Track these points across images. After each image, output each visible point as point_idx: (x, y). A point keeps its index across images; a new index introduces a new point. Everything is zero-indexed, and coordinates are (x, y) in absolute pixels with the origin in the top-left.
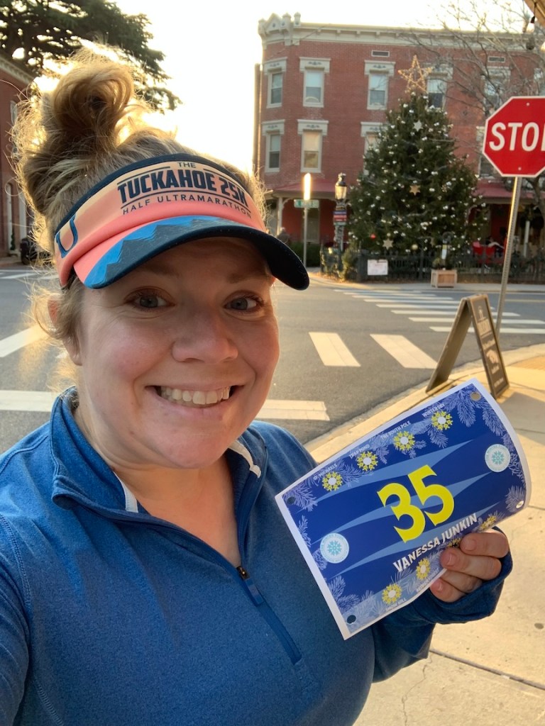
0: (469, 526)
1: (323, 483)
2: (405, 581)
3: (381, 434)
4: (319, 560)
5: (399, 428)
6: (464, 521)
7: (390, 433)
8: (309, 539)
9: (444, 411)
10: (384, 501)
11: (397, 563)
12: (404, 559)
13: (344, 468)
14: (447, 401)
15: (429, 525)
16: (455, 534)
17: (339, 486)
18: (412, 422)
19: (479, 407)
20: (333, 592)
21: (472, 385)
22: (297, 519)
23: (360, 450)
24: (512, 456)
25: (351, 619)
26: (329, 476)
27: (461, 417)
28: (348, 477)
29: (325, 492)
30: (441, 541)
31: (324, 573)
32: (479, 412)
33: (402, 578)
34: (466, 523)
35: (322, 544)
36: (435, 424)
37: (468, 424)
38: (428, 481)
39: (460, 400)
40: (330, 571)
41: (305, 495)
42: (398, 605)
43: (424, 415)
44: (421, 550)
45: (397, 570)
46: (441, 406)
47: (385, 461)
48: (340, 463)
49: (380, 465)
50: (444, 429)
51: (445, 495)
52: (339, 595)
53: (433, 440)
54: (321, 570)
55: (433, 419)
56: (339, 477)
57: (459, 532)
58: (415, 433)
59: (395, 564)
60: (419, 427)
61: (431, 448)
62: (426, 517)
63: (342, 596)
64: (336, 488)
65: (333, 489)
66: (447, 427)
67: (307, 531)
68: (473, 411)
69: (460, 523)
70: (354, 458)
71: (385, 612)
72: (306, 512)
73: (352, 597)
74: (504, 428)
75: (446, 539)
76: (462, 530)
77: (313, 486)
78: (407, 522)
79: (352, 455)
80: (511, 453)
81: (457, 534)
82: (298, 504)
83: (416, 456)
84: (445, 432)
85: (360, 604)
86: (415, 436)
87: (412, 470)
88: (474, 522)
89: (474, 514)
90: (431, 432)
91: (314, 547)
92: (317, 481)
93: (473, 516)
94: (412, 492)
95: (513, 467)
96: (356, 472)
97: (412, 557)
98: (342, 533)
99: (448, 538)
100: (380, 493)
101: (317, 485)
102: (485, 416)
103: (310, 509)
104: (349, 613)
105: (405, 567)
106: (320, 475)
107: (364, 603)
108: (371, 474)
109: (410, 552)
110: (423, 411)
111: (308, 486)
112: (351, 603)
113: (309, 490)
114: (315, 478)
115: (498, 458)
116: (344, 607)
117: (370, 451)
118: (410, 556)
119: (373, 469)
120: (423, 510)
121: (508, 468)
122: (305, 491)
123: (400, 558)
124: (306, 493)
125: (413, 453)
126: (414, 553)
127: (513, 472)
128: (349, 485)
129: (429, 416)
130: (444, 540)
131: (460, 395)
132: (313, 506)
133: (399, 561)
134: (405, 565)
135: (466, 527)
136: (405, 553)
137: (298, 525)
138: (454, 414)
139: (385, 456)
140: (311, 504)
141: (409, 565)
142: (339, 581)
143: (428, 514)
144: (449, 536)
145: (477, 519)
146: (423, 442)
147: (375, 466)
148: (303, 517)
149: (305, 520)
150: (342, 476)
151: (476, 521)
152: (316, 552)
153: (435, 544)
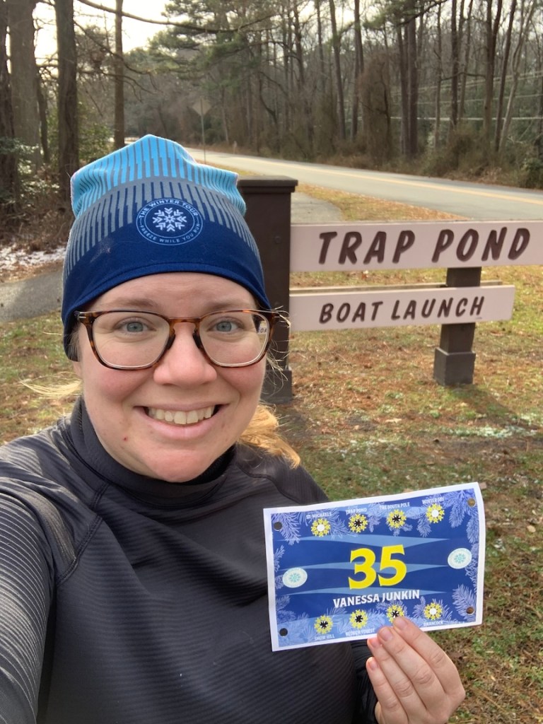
0: (410, 598)
1: (312, 526)
2: (338, 618)
3: (381, 503)
4: (279, 582)
5: (399, 506)
6: (407, 592)
7: (390, 507)
8: (279, 566)
9: (441, 505)
10: (353, 558)
11: (337, 601)
12: (343, 599)
13: (336, 521)
14: (448, 497)
15: (376, 584)
16: (395, 599)
17: (324, 535)
18: (411, 505)
19: (469, 514)
20: (278, 605)
21: (473, 489)
22: (276, 546)
23: (358, 510)
24: (472, 562)
25: (283, 632)
26: (320, 521)
27: (452, 517)
28: (335, 530)
29: (311, 534)
30: (381, 599)
31: (277, 592)
32: (467, 518)
33: (336, 613)
34: (408, 594)
35: (287, 572)
36: (428, 515)
37: (453, 525)
38: (394, 556)
39: (458, 500)
40: (282, 591)
41: (293, 528)
42: (326, 639)
43: (424, 502)
44: (361, 600)
45: (334, 605)
46: (441, 499)
47: (372, 530)
48: (335, 513)
49: (367, 532)
50: (433, 521)
51: (401, 570)
52: (281, 608)
53: (419, 528)
54: (276, 589)
55: (429, 509)
56: (328, 527)
57: (399, 599)
58: (409, 516)
59: (335, 600)
60: (414, 512)
61: (415, 533)
62: (377, 579)
63: (283, 609)
64: (321, 535)
65: (318, 535)
66: (436, 521)
67: (280, 560)
68: (463, 516)
69: (403, 592)
70: (349, 515)
71: (313, 640)
72: (286, 544)
73: (291, 613)
74: (478, 539)
75: (386, 599)
76: (403, 598)
77: (303, 523)
78: (361, 576)
79: (348, 512)
80: (473, 558)
81: (397, 600)
82: (283, 534)
83: (399, 535)
84: (433, 525)
85: (295, 621)
86: (408, 519)
87: (388, 544)
88: (416, 597)
89: (418, 591)
90: (422, 521)
91: (279, 573)
92: (308, 520)
93: (416, 592)
94: (378, 559)
95: (469, 570)
96: (344, 529)
97: (351, 601)
98: (307, 570)
99: (388, 599)
100: (353, 552)
101: (307, 525)
102: (470, 524)
103: (291, 543)
104: (283, 626)
105: (341, 606)
106: (313, 516)
107: (298, 623)
108: (355, 536)
109: (351, 596)
110: (424, 498)
111: (298, 520)
112: (288, 618)
113: (298, 526)
114: (308, 517)
115: (461, 558)
116: (282, 619)
117: (365, 515)
118: (349, 599)
119: (358, 532)
120: (377, 574)
121: (464, 569)
122: (294, 524)
123: (341, 598)
124: (294, 526)
125: (397, 532)
126: (353, 598)
127: (467, 573)
128: (333, 538)
129: (427, 505)
130: (384, 600)
131: (460, 496)
132: (295, 542)
133: (339, 600)
134: (342, 604)
135: (407, 598)
136: (346, 596)
137: (275, 551)
138: (448, 511)
139: (374, 526)
140: (294, 539)
141: (346, 605)
142: (287, 598)
143: (379, 577)
144: (389, 598)
145: (420, 596)
146: (411, 526)
147: (362, 530)
148: (282, 547)
149: (282, 550)
150: (331, 527)
151: (418, 597)
152: (279, 577)
153: (375, 599)
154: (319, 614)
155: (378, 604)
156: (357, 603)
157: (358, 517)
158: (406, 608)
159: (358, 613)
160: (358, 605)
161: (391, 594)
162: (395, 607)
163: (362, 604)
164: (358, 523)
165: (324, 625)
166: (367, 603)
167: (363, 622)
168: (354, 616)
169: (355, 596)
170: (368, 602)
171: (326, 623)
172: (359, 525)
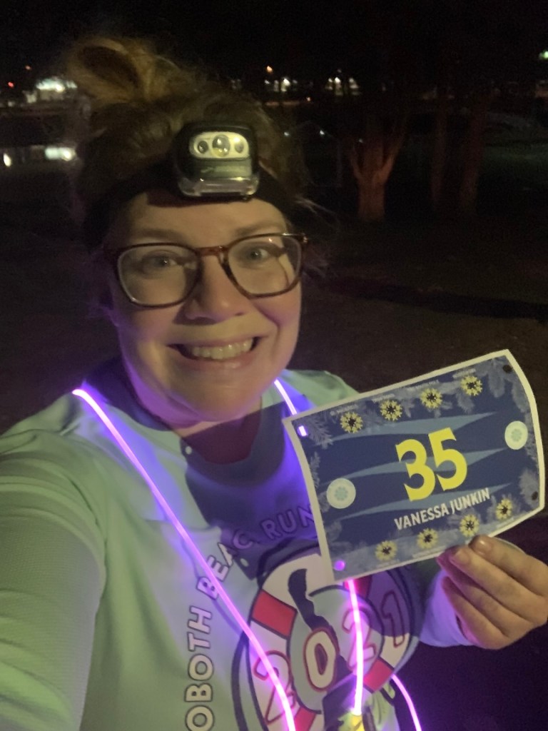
0: (481, 501)
1: (341, 422)
2: (402, 541)
4: (323, 502)
6: (475, 494)
7: (418, 388)
8: (318, 480)
9: (476, 376)
10: (400, 455)
11: (399, 521)
12: (406, 517)
13: (366, 412)
15: (438, 488)
16: (466, 507)
17: (358, 429)
19: (509, 381)
20: (328, 535)
22: (309, 455)
23: (386, 397)
24: (529, 437)
27: (492, 387)
28: (369, 422)
29: (342, 432)
30: (450, 510)
31: (324, 515)
32: (509, 386)
33: (400, 537)
34: (477, 496)
35: (330, 487)
36: (464, 388)
37: (496, 395)
38: (447, 444)
39: (492, 369)
40: (330, 515)
41: (321, 430)
43: (455, 376)
44: (428, 516)
45: (396, 527)
46: (473, 371)
47: (409, 415)
49: (403, 418)
50: (472, 394)
51: (460, 461)
52: (333, 540)
53: (460, 404)
54: (322, 513)
55: (463, 382)
56: (359, 420)
57: (470, 505)
58: (444, 392)
59: (396, 520)
60: (448, 388)
61: (456, 411)
62: (437, 480)
63: (336, 540)
64: (354, 430)
65: (351, 431)
66: (475, 393)
67: (318, 470)
68: (503, 384)
69: (471, 495)
70: (377, 404)
71: (375, 568)
72: (319, 448)
73: (346, 544)
75: (455, 509)
76: (474, 504)
77: (330, 422)
78: (417, 481)
79: (375, 401)
80: (529, 432)
81: (468, 507)
83: (441, 417)
84: (474, 398)
85: (352, 553)
86: (443, 395)
87: (433, 430)
88: (486, 498)
89: (487, 489)
90: (460, 395)
91: (321, 489)
92: (334, 417)
93: (485, 491)
94: (430, 453)
95: (529, 448)
96: (378, 419)
97: (416, 519)
98: (352, 480)
99: (458, 509)
100: (398, 447)
101: (335, 422)
102: (514, 391)
103: (325, 447)
105: (405, 527)
106: (338, 412)
107: (355, 553)
108: (393, 425)
109: (414, 511)
110: (454, 373)
111: (323, 420)
112: (343, 549)
113: (325, 425)
114: (332, 413)
115: (518, 435)
116: (335, 552)
117: (395, 400)
118: (412, 515)
119: (395, 420)
120: (436, 473)
121: (523, 447)
122: (321, 425)
123: (403, 516)
124: (321, 427)
125: (438, 413)
126: (417, 514)
127: (528, 453)
128: (369, 432)
129: (459, 379)
130: (453, 510)
131: (492, 364)
132: (329, 444)
133: (401, 519)
134: (405, 524)
135: (478, 502)
136: (408, 512)
137: (309, 462)
138: (485, 381)
139: (410, 409)
140: (326, 442)
141: (410, 525)
142: (337, 526)
143: (441, 479)
144: (459, 507)
145: (490, 496)
146: (450, 404)
147: (398, 417)
148: (316, 454)
149: (317, 458)
150: (362, 419)
151: (488, 497)
152: (322, 494)
153: (443, 512)
154: (379, 541)
155: (449, 518)
156: (424, 521)
157: (388, 403)
158: (479, 515)
159: (427, 532)
160: (426, 523)
161: (459, 499)
162: (468, 518)
163: (430, 521)
164: (391, 410)
165: (386, 551)
166: (435, 519)
167: (433, 542)
168: (422, 536)
169: (419, 510)
170: (438, 517)
171: (390, 549)
172: (393, 412)
